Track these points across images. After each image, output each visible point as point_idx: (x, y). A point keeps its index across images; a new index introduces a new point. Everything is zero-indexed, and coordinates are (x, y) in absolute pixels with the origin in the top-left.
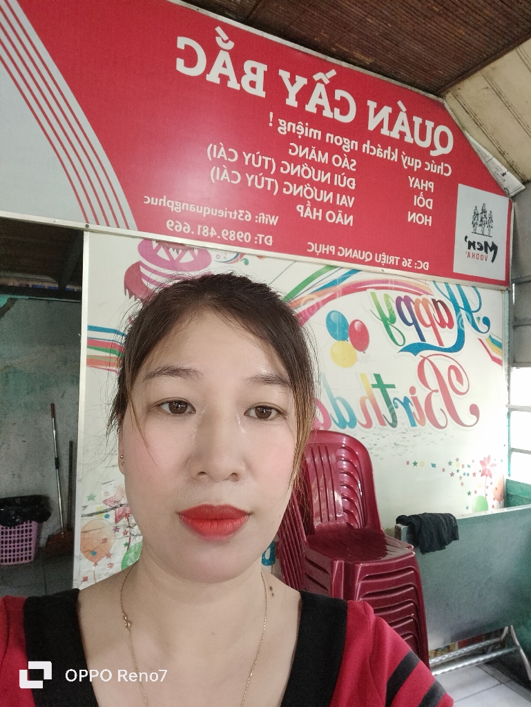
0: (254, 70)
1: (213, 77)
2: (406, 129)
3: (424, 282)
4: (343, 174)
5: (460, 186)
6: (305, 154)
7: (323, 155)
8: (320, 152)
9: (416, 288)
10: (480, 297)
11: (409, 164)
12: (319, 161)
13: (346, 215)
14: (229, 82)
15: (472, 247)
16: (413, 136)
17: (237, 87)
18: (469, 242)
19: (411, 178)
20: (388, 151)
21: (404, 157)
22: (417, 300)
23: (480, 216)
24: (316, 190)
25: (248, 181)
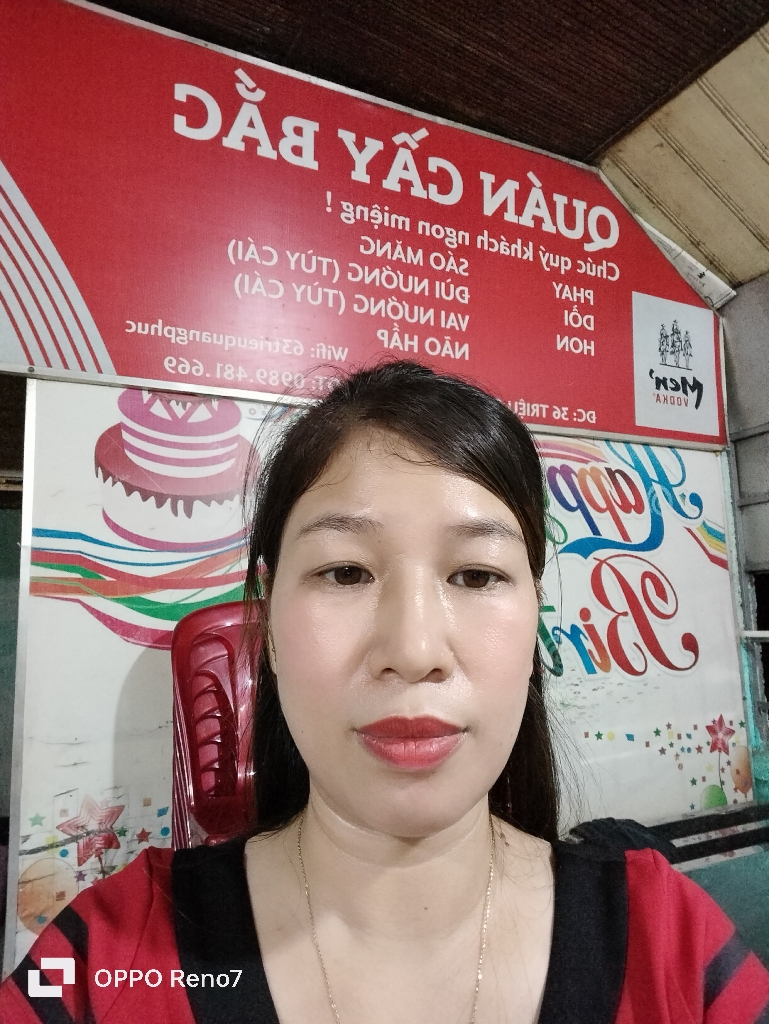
0: (298, 131)
1: (233, 142)
2: (544, 212)
3: (591, 441)
4: (449, 280)
5: (636, 296)
6: (386, 252)
7: (415, 254)
8: (409, 249)
9: (579, 452)
10: (682, 464)
11: (552, 264)
12: (409, 261)
13: (457, 344)
14: (258, 148)
15: (662, 387)
16: (555, 223)
17: (272, 155)
18: (657, 378)
19: (557, 285)
20: (519, 245)
21: (544, 253)
22: (583, 471)
23: (670, 339)
24: (407, 307)
25: (295, 293)
